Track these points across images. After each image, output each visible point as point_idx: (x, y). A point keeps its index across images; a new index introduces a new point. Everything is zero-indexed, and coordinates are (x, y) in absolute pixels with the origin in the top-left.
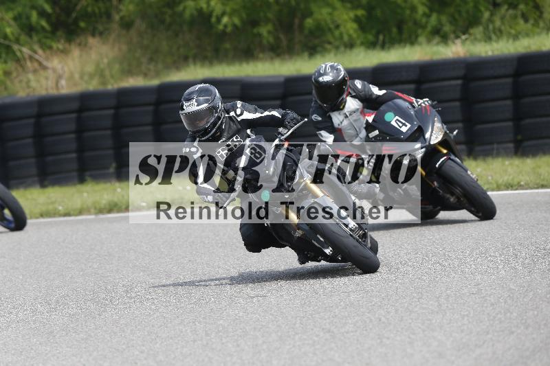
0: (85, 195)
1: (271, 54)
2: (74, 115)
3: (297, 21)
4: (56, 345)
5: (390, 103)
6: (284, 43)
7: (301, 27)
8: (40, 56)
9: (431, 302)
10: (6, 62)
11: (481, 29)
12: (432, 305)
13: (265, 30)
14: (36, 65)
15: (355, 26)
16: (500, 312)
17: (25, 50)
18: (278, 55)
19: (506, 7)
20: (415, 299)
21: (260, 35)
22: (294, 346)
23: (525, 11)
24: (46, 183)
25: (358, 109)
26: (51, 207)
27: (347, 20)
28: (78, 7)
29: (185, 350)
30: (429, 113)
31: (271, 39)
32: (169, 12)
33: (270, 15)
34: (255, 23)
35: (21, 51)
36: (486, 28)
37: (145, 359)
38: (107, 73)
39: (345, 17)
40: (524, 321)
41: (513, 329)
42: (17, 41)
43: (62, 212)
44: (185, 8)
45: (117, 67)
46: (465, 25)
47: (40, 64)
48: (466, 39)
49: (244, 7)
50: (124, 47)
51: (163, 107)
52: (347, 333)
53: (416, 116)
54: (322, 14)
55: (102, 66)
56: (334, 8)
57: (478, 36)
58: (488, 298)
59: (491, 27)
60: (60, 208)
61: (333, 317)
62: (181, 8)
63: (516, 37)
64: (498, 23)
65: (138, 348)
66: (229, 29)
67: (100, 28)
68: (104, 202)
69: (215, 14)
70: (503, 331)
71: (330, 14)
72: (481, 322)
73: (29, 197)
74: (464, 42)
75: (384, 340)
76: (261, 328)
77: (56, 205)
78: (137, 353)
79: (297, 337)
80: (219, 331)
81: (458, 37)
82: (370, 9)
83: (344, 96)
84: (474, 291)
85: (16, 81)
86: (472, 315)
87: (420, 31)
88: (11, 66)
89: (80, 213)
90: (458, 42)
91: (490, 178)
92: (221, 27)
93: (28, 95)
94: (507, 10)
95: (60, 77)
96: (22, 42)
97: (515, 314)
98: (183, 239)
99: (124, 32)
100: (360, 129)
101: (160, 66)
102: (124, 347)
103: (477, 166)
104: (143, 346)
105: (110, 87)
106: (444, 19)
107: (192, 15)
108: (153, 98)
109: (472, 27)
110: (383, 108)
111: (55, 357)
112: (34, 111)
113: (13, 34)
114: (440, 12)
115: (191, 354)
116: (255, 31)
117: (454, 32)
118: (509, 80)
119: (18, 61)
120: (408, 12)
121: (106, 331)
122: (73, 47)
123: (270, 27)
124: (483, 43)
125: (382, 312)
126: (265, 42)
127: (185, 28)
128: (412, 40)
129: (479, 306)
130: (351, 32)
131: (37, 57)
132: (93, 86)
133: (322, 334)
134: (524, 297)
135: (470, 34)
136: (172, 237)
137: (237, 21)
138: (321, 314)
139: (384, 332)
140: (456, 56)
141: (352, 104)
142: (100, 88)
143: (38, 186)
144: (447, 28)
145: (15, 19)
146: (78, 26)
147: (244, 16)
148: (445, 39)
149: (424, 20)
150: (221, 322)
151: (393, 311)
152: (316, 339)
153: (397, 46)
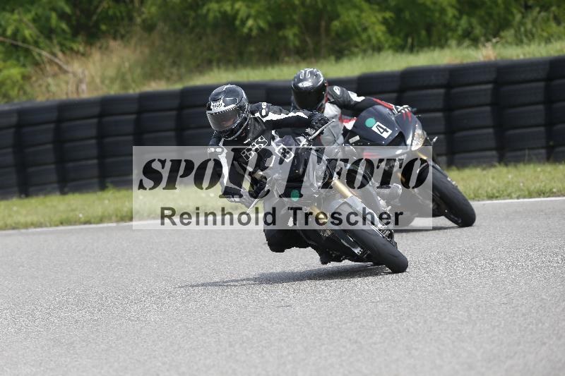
0: (106, 202)
1: (297, 57)
2: (95, 120)
3: (323, 24)
4: (76, 356)
5: (371, 108)
6: (311, 46)
7: (328, 30)
8: (60, 60)
9: (461, 313)
10: (24, 66)
11: (512, 31)
12: (462, 315)
13: (290, 33)
14: (56, 68)
15: (383, 28)
16: (532, 322)
17: (44, 53)
18: (304, 59)
19: (538, 9)
20: (444, 309)
21: (285, 38)
22: (320, 358)
23: (556, 13)
24: (66, 190)
25: (336, 115)
26: (71, 214)
27: (374, 22)
28: (99, 10)
29: (208, 361)
30: (410, 119)
31: (297, 43)
32: (192, 14)
33: (295, 17)
34: (279, 26)
35: (40, 55)
36: (518, 31)
37: (168, 370)
38: (128, 77)
39: (374, 19)
40: (556, 332)
41: (546, 340)
42: (36, 44)
43: (83, 220)
44: (209, 10)
45: (138, 71)
46: (496, 28)
47: (60, 68)
48: (497, 42)
49: (269, 9)
50: (147, 51)
51: (186, 111)
52: (375, 344)
53: (397, 122)
54: (349, 16)
55: (123, 70)
56: (362, 11)
57: (510, 40)
58: (520, 309)
59: (522, 29)
60: (81, 215)
61: (360, 328)
62: (204, 10)
63: (548, 40)
64: (529, 26)
65: (160, 359)
66: (254, 33)
67: (123, 31)
68: (125, 209)
69: (239, 17)
70: (535, 342)
71: (358, 16)
72: (512, 332)
73: (49, 204)
74: (494, 46)
75: (413, 351)
76: (287, 339)
77: (77, 213)
78: (160, 364)
79: (323, 348)
80: (243, 342)
81: (488, 40)
82: (398, 11)
83: (324, 102)
84: (505, 300)
85: (36, 85)
86: (502, 326)
87: (449, 34)
88: (29, 69)
89: (101, 220)
90: (489, 45)
91: (522, 184)
92: (245, 30)
93: (47, 100)
94: (539, 12)
95: (80, 81)
96: (42, 45)
97: (547, 325)
98: (206, 247)
99: (146, 35)
100: (337, 136)
101: (183, 70)
102: (146, 358)
103: (508, 173)
104: (165, 356)
105: (131, 92)
106: (474, 21)
107: (215, 17)
108: (176, 103)
109: (503, 30)
110: (363, 114)
111: (75, 369)
112: (54, 116)
113: (31, 36)
114: (469, 15)
115: (214, 365)
116: (281, 33)
117: (485, 35)
118: (542, 84)
119: (36, 64)
120: (437, 15)
121: (127, 342)
122: (94, 50)
123: (296, 30)
124: (514, 47)
125: (411, 322)
126: (291, 45)
127: (209, 31)
128: (441, 43)
129: (510, 317)
130: (380, 34)
131: (57, 60)
132: (114, 90)
133: (348, 345)
134: (556, 307)
135: (501, 38)
136: (195, 246)
137: (262, 24)
138: (349, 324)
139: (412, 342)
140: (486, 60)
141: (330, 110)
142: (122, 92)
143: (58, 193)
144: (478, 30)
145: (34, 20)
146: (99, 29)
147: (269, 18)
148: (475, 42)
149: (454, 23)
150: (245, 332)
151: (422, 321)
152: (343, 350)
153: (426, 49)
